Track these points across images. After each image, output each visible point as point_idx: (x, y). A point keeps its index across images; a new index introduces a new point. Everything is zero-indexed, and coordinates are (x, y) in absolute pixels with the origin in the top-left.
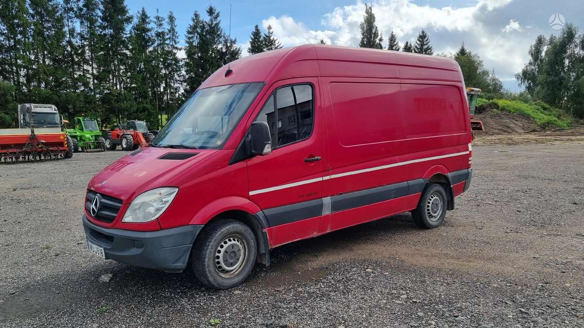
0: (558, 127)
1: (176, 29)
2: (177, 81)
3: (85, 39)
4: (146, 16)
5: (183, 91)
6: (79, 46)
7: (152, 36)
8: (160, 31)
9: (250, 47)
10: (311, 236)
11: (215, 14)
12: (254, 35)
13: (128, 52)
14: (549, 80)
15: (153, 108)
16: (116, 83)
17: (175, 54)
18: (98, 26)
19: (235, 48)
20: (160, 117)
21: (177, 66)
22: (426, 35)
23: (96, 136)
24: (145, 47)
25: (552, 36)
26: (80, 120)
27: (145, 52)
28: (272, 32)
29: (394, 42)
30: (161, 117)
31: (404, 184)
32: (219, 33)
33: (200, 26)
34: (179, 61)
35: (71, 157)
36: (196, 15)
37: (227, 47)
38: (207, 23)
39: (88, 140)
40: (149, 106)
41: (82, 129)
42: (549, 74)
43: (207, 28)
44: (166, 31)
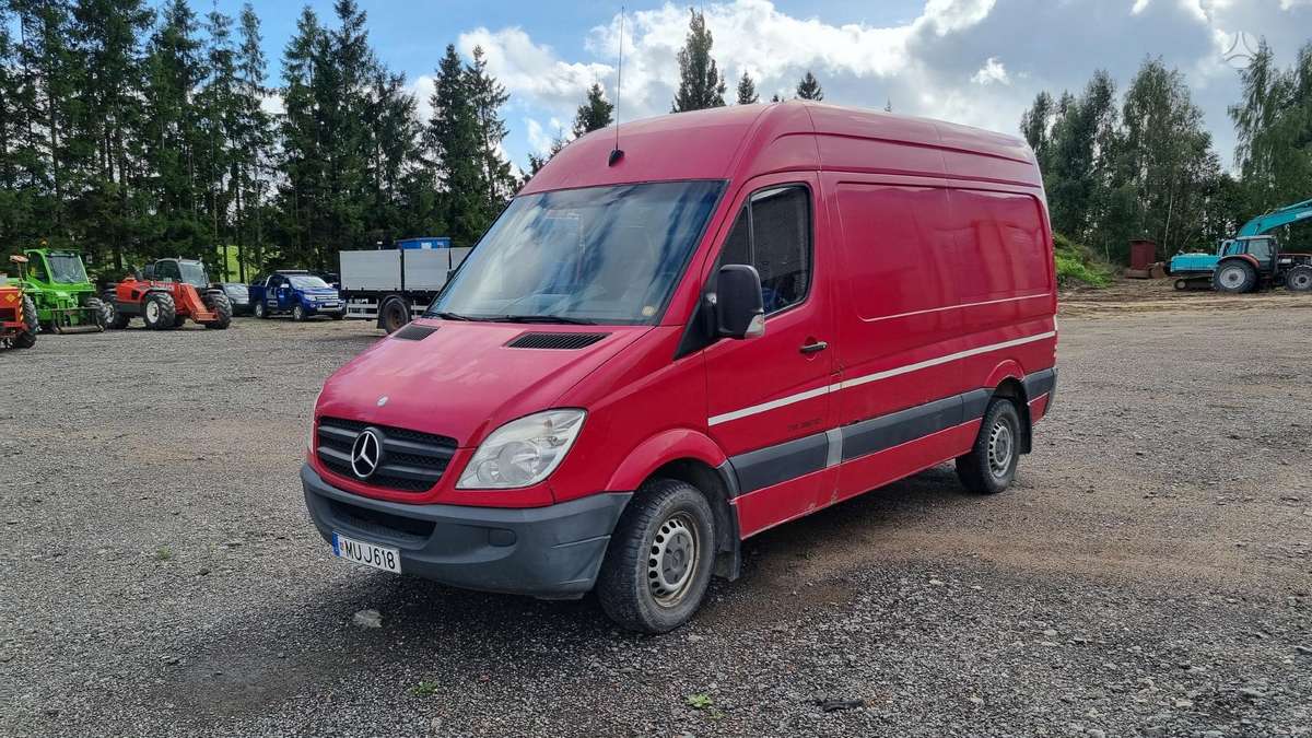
0: (1085, 282)
1: (262, 46)
2: (262, 166)
3: (35, 61)
4: (186, 13)
5: (277, 192)
6: (18, 76)
7: (202, 60)
8: (220, 48)
9: (436, 95)
10: (806, 513)
11: (356, 16)
12: (443, 67)
13: (140, 96)
14: (1063, 184)
15: (206, 229)
16: (111, 169)
17: (258, 103)
18: (68, 32)
19: (401, 95)
20: (220, 250)
21: (263, 132)
22: (815, 83)
23: (80, 294)
24: (183, 84)
25: (1066, 94)
26: (38, 255)
27: (183, 98)
28: (485, 63)
29: (750, 95)
30: (225, 251)
31: (955, 399)
32: (363, 59)
33: (319, 42)
34: (268, 121)
35: (31, 345)
36: (308, 16)
37: (382, 92)
38: (335, 36)
39: (63, 304)
40: (195, 225)
41: (44, 278)
42: (1062, 173)
43: (336, 46)
44: (237, 49)
